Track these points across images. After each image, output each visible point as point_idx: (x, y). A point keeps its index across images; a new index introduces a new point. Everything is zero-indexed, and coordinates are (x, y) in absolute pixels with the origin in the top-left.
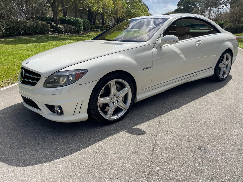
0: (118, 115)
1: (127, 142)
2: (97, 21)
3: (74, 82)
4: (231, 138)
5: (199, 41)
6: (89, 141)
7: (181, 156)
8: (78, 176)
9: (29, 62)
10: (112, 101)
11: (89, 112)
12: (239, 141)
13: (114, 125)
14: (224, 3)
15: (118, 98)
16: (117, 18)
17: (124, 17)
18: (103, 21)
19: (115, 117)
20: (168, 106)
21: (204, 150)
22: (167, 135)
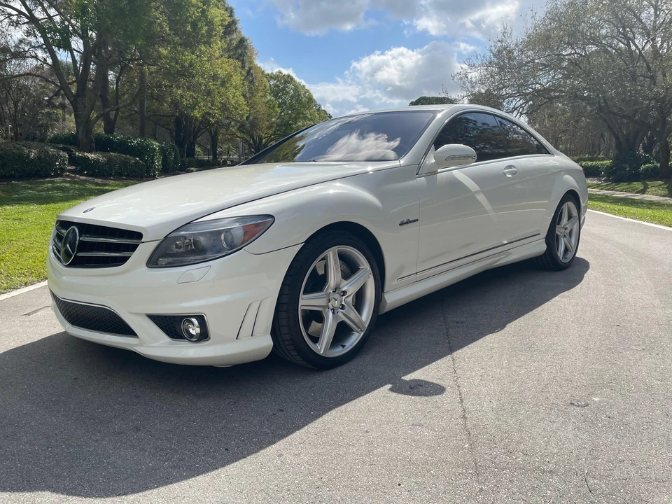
0: (343, 346)
1: (388, 404)
2: (198, 149)
3: (241, 248)
4: (637, 378)
5: (510, 167)
6: (282, 410)
7: (538, 422)
8: (288, 490)
9: (92, 209)
10: (330, 304)
11: (275, 332)
12: (659, 382)
13: (338, 371)
14: (516, 109)
15: (344, 297)
16: (254, 140)
17: (272, 140)
18: (214, 147)
19: (339, 352)
20: (459, 325)
21: (587, 405)
22: (484, 382)
